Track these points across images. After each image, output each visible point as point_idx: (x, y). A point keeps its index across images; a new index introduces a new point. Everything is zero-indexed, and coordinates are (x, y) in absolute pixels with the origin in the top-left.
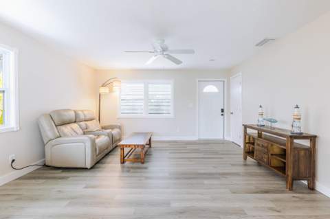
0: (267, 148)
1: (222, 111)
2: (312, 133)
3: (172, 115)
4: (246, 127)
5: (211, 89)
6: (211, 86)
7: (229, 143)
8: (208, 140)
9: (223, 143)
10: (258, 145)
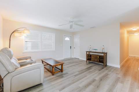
0: (96, 57)
1: (71, 47)
2: (105, 52)
3: (54, 49)
4: (87, 52)
5: (67, 39)
6: (67, 38)
7: (73, 59)
8: (67, 59)
9: (71, 59)
10: (93, 57)
